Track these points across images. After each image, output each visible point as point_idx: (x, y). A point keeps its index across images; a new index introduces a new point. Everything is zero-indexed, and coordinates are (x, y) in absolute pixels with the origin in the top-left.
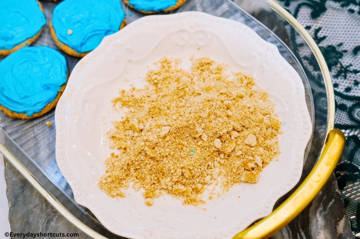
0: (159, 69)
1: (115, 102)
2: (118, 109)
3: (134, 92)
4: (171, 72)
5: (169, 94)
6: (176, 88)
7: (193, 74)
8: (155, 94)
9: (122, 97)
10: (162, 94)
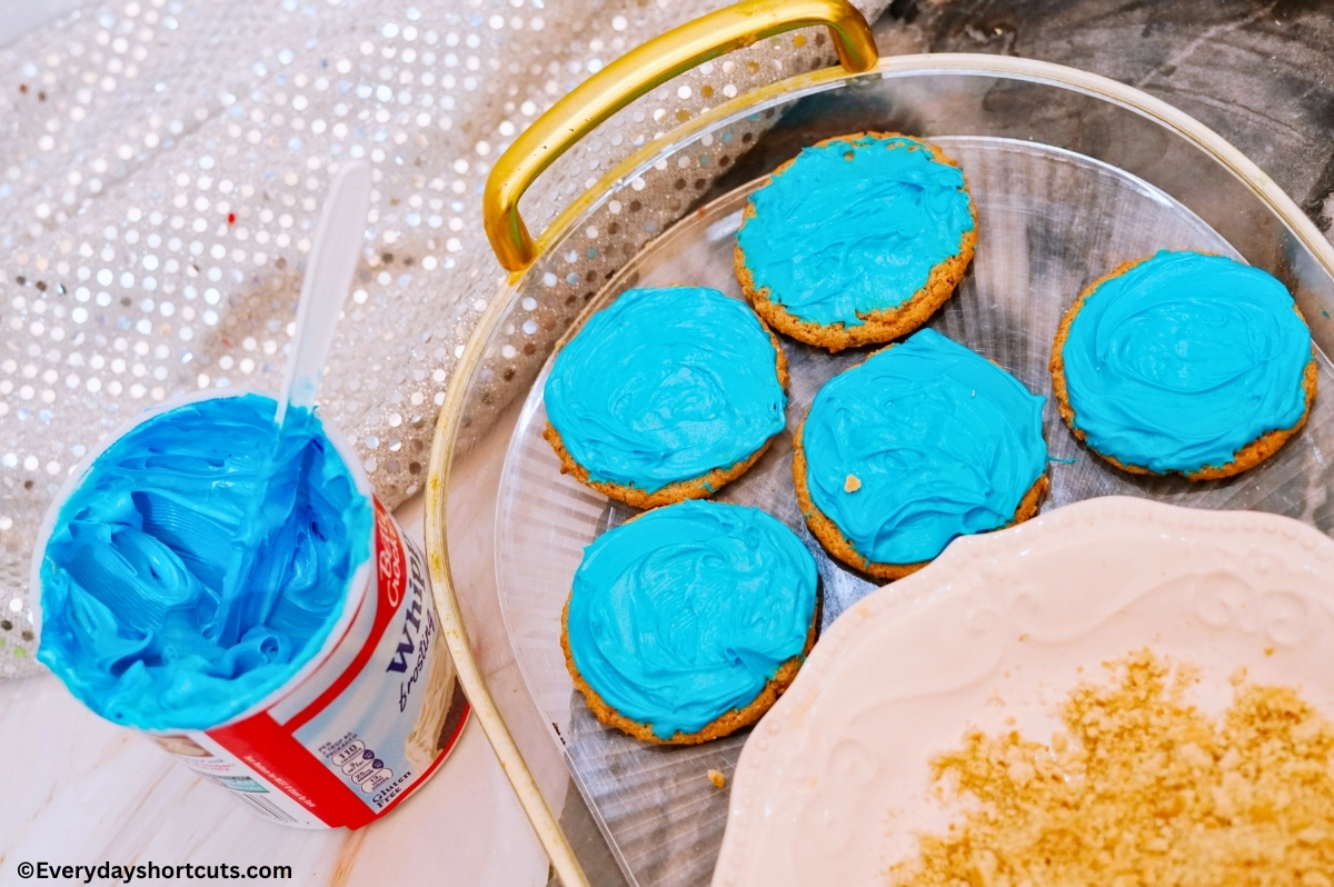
0: (1115, 688)
1: (943, 766)
2: (947, 793)
3: (1013, 751)
4: (1156, 707)
5: (1126, 796)
6: (1153, 780)
7: (1228, 738)
8: (1080, 772)
9: (967, 758)
10: (1100, 787)
